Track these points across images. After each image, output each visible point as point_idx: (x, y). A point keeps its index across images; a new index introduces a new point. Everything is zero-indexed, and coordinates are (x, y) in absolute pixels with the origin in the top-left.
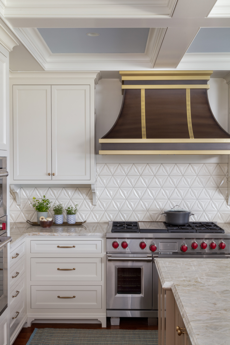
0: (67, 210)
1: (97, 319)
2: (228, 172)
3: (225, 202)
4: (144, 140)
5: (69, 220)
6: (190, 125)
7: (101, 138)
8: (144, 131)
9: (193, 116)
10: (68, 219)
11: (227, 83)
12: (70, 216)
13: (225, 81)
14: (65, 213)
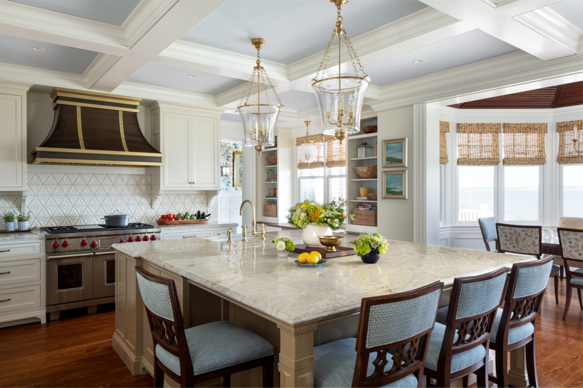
0: (18, 218)
1: (36, 317)
2: (151, 182)
3: (150, 207)
4: (83, 151)
5: (21, 227)
6: (124, 141)
7: (39, 147)
8: (82, 142)
9: (126, 134)
10: (20, 225)
11: (150, 111)
12: (22, 222)
13: (149, 109)
14: (16, 221)
